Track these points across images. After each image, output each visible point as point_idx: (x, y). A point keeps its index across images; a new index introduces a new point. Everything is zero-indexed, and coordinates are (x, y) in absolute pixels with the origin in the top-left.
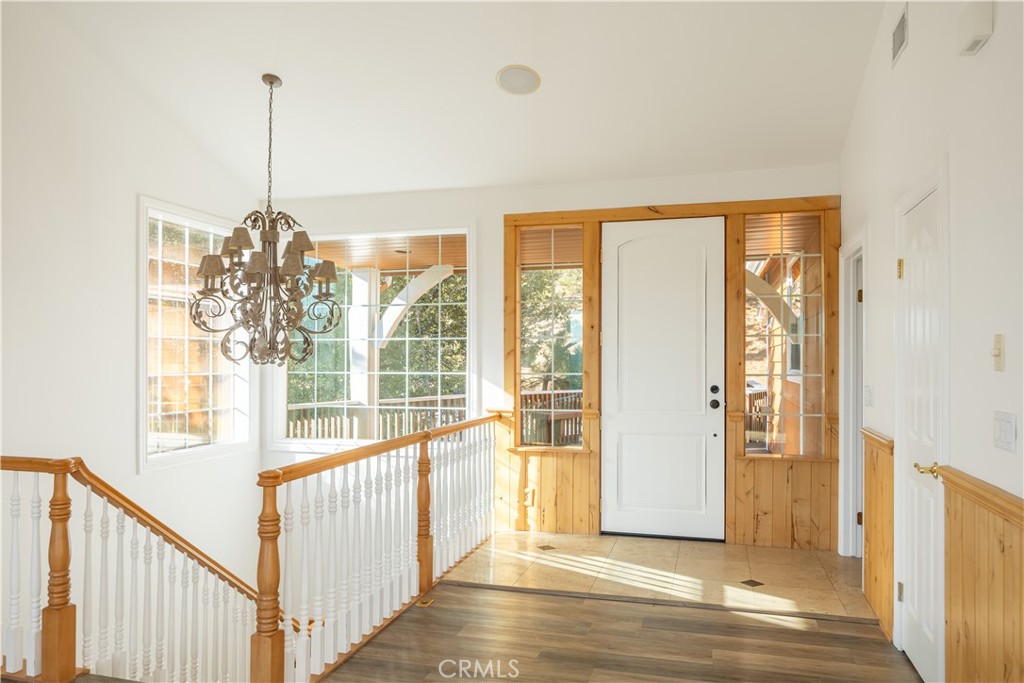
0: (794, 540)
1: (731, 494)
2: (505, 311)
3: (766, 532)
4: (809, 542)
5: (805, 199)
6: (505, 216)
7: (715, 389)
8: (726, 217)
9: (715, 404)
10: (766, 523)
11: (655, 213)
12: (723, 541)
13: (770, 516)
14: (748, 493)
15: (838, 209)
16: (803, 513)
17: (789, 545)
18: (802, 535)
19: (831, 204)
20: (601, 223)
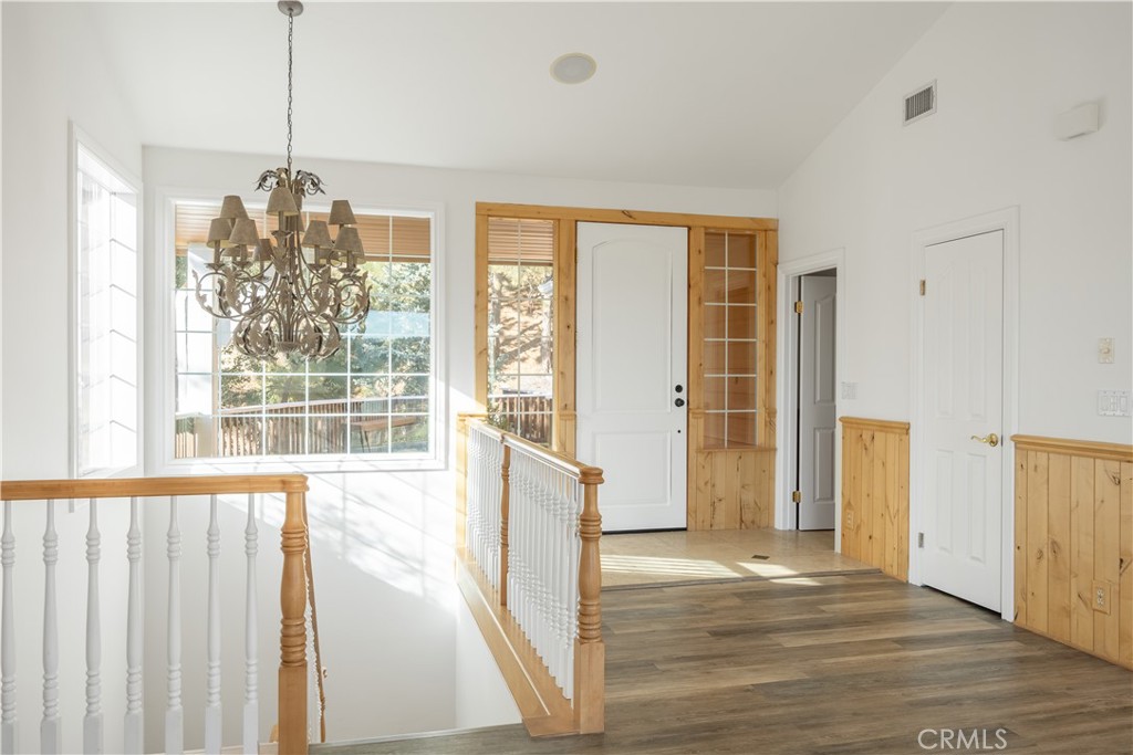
0: (742, 521)
1: (693, 485)
2: (476, 306)
3: (721, 519)
4: (753, 522)
5: (752, 219)
6: (477, 203)
7: (679, 389)
8: (689, 229)
9: (679, 403)
10: (722, 508)
11: (628, 217)
12: (685, 529)
13: (723, 502)
14: (706, 483)
15: (776, 230)
16: (749, 497)
17: (738, 526)
18: (748, 517)
19: (772, 227)
20: (576, 221)
